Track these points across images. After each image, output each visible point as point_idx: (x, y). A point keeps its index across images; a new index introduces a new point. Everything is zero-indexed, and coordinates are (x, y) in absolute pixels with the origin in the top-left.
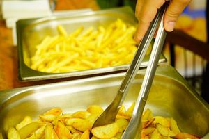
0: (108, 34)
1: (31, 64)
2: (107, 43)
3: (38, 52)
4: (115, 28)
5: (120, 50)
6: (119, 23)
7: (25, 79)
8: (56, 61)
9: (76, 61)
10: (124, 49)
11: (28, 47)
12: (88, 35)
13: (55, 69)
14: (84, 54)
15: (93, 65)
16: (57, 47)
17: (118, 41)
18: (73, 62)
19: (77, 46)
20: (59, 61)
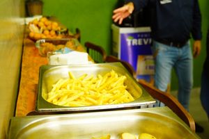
0: (105, 80)
1: (47, 98)
2: (104, 86)
3: (53, 90)
4: (110, 76)
5: (115, 92)
6: (113, 73)
7: (41, 109)
8: (66, 97)
9: (82, 98)
10: (118, 91)
11: (46, 85)
12: (90, 80)
13: (65, 103)
14: (88, 93)
15: (95, 102)
16: (68, 87)
17: (113, 85)
18: (79, 98)
19: (82, 86)
20: (69, 97)
